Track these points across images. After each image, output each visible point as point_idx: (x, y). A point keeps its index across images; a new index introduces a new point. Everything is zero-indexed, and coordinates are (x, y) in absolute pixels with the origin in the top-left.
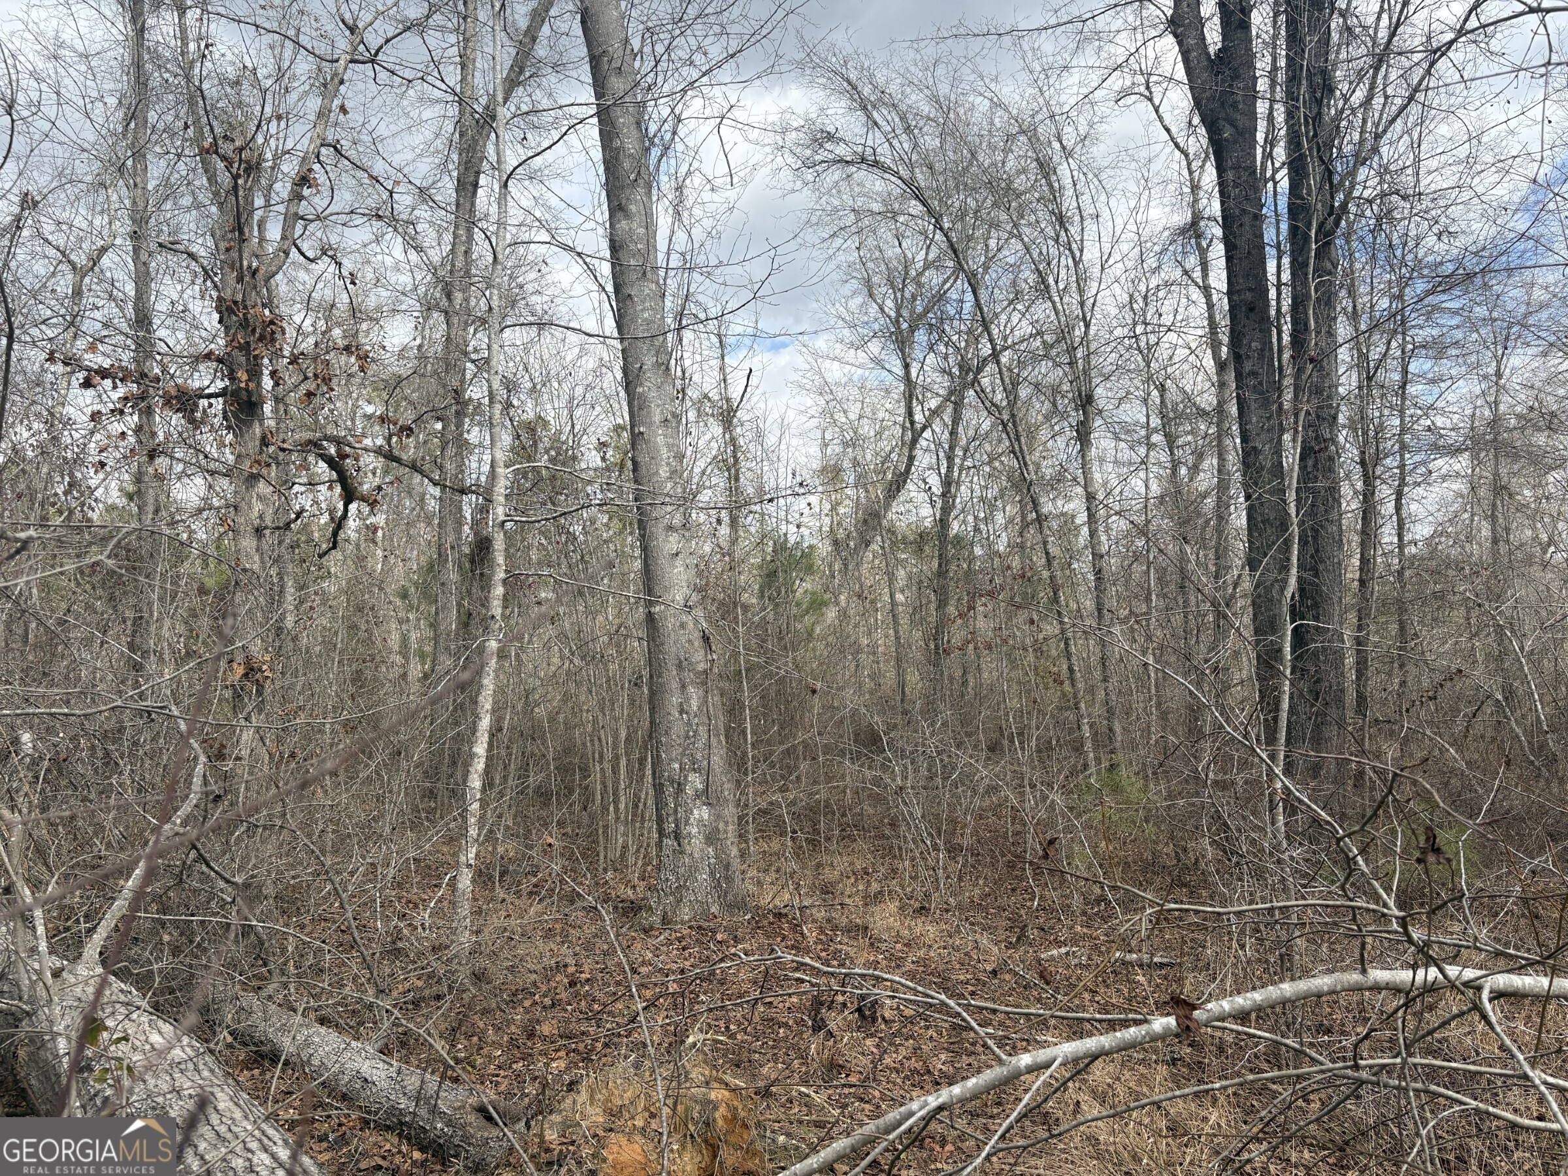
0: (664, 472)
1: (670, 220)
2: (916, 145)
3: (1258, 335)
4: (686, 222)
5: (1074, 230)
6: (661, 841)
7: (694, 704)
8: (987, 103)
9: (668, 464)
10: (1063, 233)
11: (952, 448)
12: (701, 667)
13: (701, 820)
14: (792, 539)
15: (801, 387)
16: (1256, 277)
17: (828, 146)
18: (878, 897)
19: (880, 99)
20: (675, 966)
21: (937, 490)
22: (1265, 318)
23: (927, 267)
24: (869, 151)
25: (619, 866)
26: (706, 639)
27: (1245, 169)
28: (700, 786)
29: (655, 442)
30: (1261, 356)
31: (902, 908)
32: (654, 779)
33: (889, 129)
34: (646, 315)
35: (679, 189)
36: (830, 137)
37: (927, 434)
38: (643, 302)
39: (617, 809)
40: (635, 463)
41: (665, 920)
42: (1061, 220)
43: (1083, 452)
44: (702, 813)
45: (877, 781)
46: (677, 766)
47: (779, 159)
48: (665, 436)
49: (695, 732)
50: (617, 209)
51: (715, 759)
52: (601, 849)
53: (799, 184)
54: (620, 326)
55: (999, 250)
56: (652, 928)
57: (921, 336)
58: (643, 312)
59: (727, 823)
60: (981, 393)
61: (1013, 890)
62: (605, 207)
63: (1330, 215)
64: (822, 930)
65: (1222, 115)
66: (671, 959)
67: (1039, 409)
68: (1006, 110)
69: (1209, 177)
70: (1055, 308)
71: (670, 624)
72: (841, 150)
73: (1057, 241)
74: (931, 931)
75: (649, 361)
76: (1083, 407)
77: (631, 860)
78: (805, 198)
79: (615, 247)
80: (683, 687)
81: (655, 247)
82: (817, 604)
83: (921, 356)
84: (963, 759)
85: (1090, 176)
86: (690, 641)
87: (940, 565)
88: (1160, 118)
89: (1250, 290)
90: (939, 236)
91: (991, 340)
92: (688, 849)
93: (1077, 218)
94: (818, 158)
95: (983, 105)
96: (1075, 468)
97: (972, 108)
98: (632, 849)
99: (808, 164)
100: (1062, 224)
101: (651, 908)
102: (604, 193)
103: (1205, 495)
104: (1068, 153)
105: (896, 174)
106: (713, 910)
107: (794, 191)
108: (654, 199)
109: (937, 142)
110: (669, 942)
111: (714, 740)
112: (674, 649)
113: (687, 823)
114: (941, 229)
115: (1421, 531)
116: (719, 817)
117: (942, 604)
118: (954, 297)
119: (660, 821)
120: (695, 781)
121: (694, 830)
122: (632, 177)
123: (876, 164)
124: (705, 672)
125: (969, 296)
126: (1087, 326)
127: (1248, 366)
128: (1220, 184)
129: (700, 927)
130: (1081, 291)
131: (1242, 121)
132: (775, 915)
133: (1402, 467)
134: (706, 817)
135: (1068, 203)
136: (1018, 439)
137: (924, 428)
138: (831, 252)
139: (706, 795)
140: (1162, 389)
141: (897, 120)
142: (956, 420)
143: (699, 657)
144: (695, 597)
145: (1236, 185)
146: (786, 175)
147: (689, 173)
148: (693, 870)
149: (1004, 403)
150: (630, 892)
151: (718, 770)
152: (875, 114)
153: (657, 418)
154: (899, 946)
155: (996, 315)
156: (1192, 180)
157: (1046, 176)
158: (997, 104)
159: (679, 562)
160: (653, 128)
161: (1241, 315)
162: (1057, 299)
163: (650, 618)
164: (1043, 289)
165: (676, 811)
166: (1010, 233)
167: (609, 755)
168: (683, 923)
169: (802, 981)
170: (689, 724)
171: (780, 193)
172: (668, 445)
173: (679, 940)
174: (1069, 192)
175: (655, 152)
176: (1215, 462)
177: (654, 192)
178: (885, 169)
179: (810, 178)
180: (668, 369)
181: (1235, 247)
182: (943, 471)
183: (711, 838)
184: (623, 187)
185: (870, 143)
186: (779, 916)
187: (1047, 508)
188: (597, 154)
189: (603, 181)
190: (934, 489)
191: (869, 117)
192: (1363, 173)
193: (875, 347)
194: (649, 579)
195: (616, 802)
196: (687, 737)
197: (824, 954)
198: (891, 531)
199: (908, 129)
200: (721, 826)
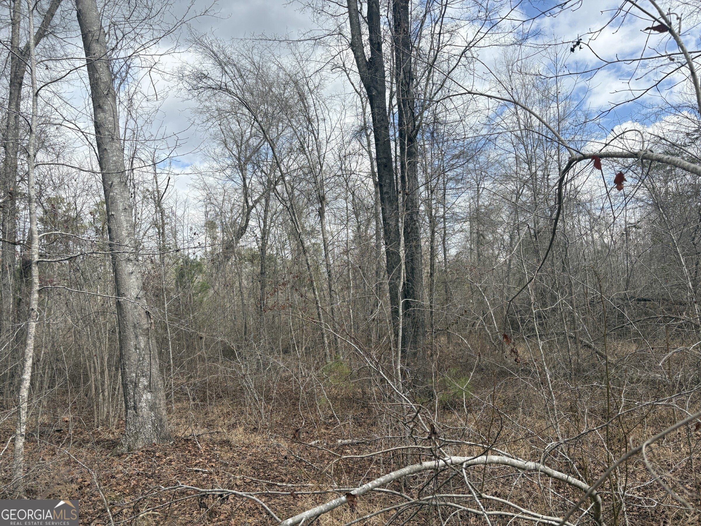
0: (124, 233)
1: (126, 114)
2: (245, 83)
3: (388, 176)
4: (134, 116)
5: (315, 125)
6: (127, 412)
7: (142, 345)
8: (276, 66)
9: (127, 230)
10: (310, 126)
11: (265, 218)
12: (145, 327)
13: (147, 400)
14: (192, 257)
15: (195, 187)
16: (387, 153)
17: (204, 80)
18: (234, 426)
19: (228, 61)
20: (134, 472)
21: (259, 235)
22: (391, 170)
23: (251, 136)
24: (223, 84)
25: (105, 423)
26: (147, 313)
27: (382, 108)
28: (146, 384)
29: (120, 219)
30: (390, 186)
31: (245, 430)
32: (123, 381)
33: (232, 75)
34: (114, 159)
35: (130, 100)
36: (206, 77)
37: (254, 211)
38: (113, 152)
39: (103, 395)
40: (109, 229)
41: (129, 449)
42: (309, 120)
43: (321, 221)
44: (147, 396)
45: (233, 372)
46: (134, 375)
47: (181, 84)
48: (125, 216)
49: (143, 358)
50: (98, 107)
51: (154, 370)
52: (96, 416)
53: (191, 96)
54: (100, 164)
55: (283, 131)
56: (122, 454)
57: (249, 167)
58: (112, 157)
59: (160, 400)
60: (277, 194)
61: (295, 415)
62: (91, 106)
63: (414, 129)
64: (207, 445)
65: (372, 85)
66: (133, 469)
67: (302, 201)
68: (284, 70)
69: (369, 109)
70: (307, 158)
71: (129, 306)
72: (210, 83)
73: (307, 128)
74: (258, 439)
75: (116, 180)
76: (321, 202)
77: (112, 420)
78: (194, 103)
79: (97, 126)
80: (137, 337)
81: (118, 127)
82: (204, 288)
83: (250, 176)
84: (272, 360)
85: (321, 102)
86: (139, 315)
87: (262, 270)
88: (349, 79)
89: (385, 158)
90: (256, 124)
91: (281, 171)
92: (141, 415)
93: (316, 120)
94: (200, 85)
95: (274, 68)
96: (318, 227)
97: (269, 68)
98: (112, 414)
99: (195, 88)
100: (310, 122)
101: (122, 444)
102: (91, 99)
103: (371, 237)
104: (311, 92)
105: (236, 95)
106: (154, 441)
107: (188, 99)
108: (118, 103)
109: (254, 81)
110: (132, 460)
111: (153, 362)
112: (131, 319)
113: (140, 402)
114: (257, 121)
115: (453, 252)
116: (156, 397)
117: (263, 287)
118: (264, 151)
119: (126, 402)
120: (144, 382)
121: (144, 405)
122: (106, 93)
123: (227, 90)
124: (148, 329)
125: (270, 151)
126: (321, 167)
127: (385, 190)
128: (372, 114)
129: (147, 451)
130: (318, 151)
131: (380, 88)
132: (185, 440)
133: (445, 228)
134: (150, 398)
135: (312, 113)
136: (294, 215)
137: (252, 208)
138: (206, 128)
139: (149, 388)
140: (353, 194)
141: (236, 71)
142: (267, 205)
143: (144, 323)
144: (142, 293)
145: (379, 115)
146: (184, 92)
147: (135, 93)
148: (143, 424)
149: (288, 199)
150: (111, 436)
151: (155, 375)
152: (226, 68)
153: (121, 208)
154: (243, 448)
155: (282, 160)
156: (363, 106)
157: (302, 100)
158: (281, 68)
159: (133, 277)
160: (116, 70)
161: (382, 169)
162: (308, 154)
163: (119, 304)
164: (302, 149)
165: (134, 397)
166: (287, 124)
167: (99, 369)
168: (139, 450)
169: (198, 471)
170: (140, 354)
171: (182, 99)
172: (126, 220)
173: (136, 458)
174: (313, 108)
175: (117, 82)
176: (375, 223)
177: (117, 101)
178: (230, 92)
179: (196, 94)
180: (126, 184)
181: (379, 140)
182: (262, 227)
183: (153, 407)
184: (100, 97)
185: (224, 80)
186: (187, 440)
187: (307, 244)
188: (87, 81)
189: (90, 93)
190: (258, 236)
191: (223, 68)
192: (426, 114)
193: (228, 172)
194: (118, 285)
195: (103, 391)
196: (139, 360)
197: (209, 457)
198: (239, 254)
199: (241, 76)
200: (157, 401)
